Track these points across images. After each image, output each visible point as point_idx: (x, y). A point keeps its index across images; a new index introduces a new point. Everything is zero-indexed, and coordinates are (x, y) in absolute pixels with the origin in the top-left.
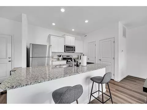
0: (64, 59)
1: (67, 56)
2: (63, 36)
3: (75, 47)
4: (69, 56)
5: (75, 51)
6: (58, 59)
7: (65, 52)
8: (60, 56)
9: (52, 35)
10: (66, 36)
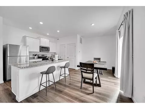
0: (39, 58)
1: (42, 55)
2: (39, 38)
3: (49, 48)
4: (44, 55)
5: (49, 51)
6: (34, 58)
7: (40, 51)
8: (36, 55)
9: (28, 37)
10: (41, 38)
